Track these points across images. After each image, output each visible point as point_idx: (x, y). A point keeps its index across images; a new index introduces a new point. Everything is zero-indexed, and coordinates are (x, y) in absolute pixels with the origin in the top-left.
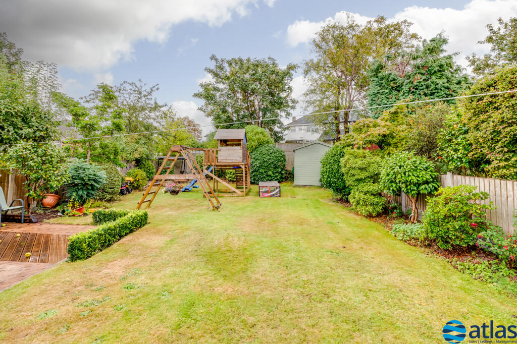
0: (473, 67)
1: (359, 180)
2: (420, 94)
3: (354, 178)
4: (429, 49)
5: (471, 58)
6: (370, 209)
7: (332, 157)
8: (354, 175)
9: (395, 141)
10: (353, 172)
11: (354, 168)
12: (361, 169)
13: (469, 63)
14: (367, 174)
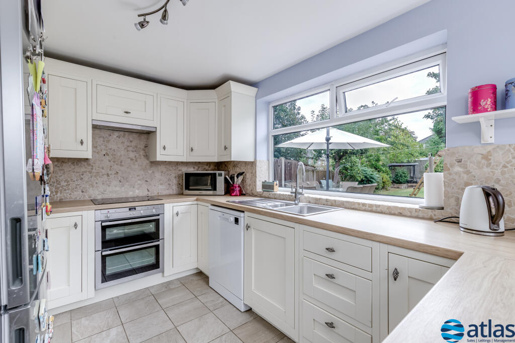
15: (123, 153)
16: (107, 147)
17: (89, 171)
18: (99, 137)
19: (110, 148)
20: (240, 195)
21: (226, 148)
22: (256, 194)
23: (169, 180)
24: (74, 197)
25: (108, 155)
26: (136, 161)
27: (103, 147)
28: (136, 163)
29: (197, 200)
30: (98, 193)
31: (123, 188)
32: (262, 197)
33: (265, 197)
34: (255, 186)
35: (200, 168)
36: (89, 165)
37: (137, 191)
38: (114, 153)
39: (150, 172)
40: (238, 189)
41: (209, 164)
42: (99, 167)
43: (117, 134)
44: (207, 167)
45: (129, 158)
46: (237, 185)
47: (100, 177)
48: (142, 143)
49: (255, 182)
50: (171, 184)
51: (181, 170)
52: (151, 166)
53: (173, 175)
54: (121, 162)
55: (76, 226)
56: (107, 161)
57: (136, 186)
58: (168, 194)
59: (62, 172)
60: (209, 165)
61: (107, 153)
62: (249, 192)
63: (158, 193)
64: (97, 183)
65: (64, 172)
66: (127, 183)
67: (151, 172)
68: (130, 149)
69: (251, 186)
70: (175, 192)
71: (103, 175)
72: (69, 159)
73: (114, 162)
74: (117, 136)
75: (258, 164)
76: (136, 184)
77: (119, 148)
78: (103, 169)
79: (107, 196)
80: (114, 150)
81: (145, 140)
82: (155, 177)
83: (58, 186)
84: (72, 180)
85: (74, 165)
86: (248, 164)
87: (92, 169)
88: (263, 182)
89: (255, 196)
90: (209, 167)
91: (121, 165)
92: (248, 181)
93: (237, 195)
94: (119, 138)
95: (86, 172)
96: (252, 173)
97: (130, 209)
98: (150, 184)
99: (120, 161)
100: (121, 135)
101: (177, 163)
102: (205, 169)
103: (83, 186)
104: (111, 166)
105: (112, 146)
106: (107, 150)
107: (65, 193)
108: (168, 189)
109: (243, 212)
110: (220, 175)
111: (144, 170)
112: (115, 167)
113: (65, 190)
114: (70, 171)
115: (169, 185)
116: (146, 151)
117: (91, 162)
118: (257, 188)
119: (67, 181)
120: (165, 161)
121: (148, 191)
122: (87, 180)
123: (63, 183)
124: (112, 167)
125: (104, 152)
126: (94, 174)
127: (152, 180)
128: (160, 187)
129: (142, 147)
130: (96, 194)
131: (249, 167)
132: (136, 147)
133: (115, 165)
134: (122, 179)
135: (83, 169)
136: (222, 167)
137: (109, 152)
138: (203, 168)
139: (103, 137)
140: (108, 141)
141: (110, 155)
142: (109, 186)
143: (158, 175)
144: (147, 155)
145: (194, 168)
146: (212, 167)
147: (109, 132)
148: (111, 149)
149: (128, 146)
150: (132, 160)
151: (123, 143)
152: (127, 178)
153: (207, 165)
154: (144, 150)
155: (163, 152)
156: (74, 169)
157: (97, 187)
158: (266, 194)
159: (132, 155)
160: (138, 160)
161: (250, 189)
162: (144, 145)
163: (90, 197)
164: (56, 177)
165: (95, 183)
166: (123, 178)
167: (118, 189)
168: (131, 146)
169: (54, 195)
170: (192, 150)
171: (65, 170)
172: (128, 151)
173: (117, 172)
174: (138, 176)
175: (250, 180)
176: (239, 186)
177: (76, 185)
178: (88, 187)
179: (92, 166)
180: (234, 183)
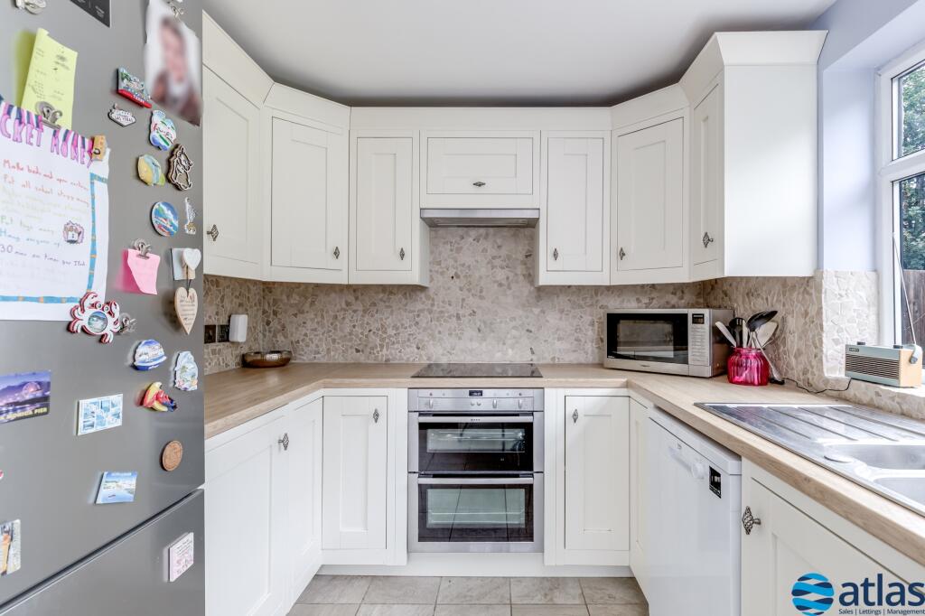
15: (483, 271)
16: (456, 262)
17: (428, 309)
18: (444, 243)
19: (462, 262)
20: (760, 384)
21: (707, 240)
22: (822, 387)
23: (578, 329)
24: (405, 358)
25: (458, 277)
26: (509, 288)
27: (451, 262)
28: (509, 292)
29: (627, 385)
30: (441, 352)
31: (484, 344)
32: (846, 400)
33: (858, 403)
34: (818, 356)
35: (655, 301)
36: (428, 297)
37: (510, 351)
38: (470, 273)
39: (537, 311)
40: (754, 363)
41: (679, 289)
42: (443, 302)
43: (473, 233)
44: (674, 300)
45: (495, 282)
46: (753, 353)
47: (445, 321)
48: (520, 248)
49: (818, 345)
50: (583, 340)
51: (607, 307)
52: (539, 298)
53: (587, 319)
54: (481, 291)
55: (376, 415)
56: (458, 290)
57: (509, 342)
58: (575, 362)
59: (389, 310)
60: (679, 293)
61: (456, 274)
62: (795, 374)
63: (553, 359)
64: (440, 332)
65: (392, 311)
66: (492, 334)
67: (539, 310)
68: (497, 262)
69: (803, 359)
70: (590, 359)
71: (450, 317)
72: (400, 287)
73: (469, 290)
74: (474, 237)
75: (829, 284)
76: (509, 336)
77: (477, 261)
78: (450, 305)
79: (456, 358)
80: (469, 266)
81: (527, 242)
82: (547, 321)
83: (384, 336)
84: (402, 325)
85: (406, 299)
86: (794, 287)
87: (433, 305)
88: (849, 348)
89: (819, 392)
90: (682, 298)
91: (482, 298)
92: (793, 342)
93: (752, 384)
94: (478, 242)
95: (422, 311)
96: (806, 313)
97: (471, 394)
98: (536, 338)
99: (479, 289)
100: (481, 235)
101: (597, 290)
102: (667, 303)
103: (419, 337)
104: (463, 300)
105: (466, 258)
106: (457, 268)
107: (394, 349)
108: (574, 351)
109: (738, 457)
110: (698, 319)
111: (524, 306)
112: (471, 300)
113: (393, 343)
114: (400, 309)
115: (578, 340)
116: (528, 265)
117: (431, 293)
118: (826, 365)
119: (396, 328)
120: (569, 287)
121: (533, 353)
122: (424, 325)
123: (391, 332)
124: (466, 302)
125: (452, 272)
126: (437, 315)
127: (540, 328)
128: (558, 345)
129: (521, 257)
130: (439, 353)
131: (795, 295)
132: (509, 257)
133: (471, 298)
134: (482, 325)
135: (419, 306)
136: (715, 299)
137: (461, 271)
138: (663, 301)
139: (451, 243)
140: (459, 250)
141: (462, 277)
142: (460, 338)
143: (553, 318)
144: (530, 275)
145: (638, 300)
146: (688, 297)
147: (461, 231)
148: (463, 265)
149: (494, 258)
150: (500, 285)
151: (485, 250)
152: (491, 324)
153: (674, 293)
154: (525, 264)
155: (553, 265)
156: (406, 305)
157: (441, 339)
158: (861, 390)
159: (501, 275)
160: (513, 286)
161: (801, 367)
162: (524, 252)
163: (429, 359)
164: (381, 319)
165: (437, 332)
166: (485, 323)
167: (475, 345)
168: (500, 257)
169: (378, 352)
170: (622, 254)
171: (394, 308)
172: (493, 267)
173: (474, 312)
174: (513, 319)
175: (800, 338)
176: (759, 356)
177: (410, 335)
178: (426, 339)
179: (433, 300)
180: (741, 345)
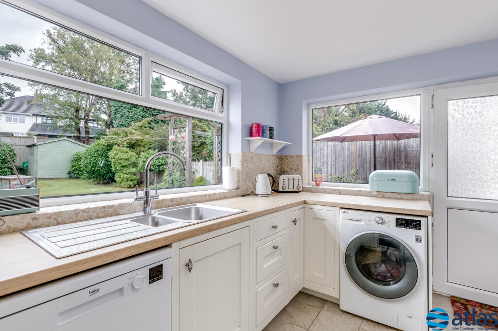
0: (174, 98)
1: (124, 166)
2: (150, 114)
3: (121, 165)
4: (155, 86)
5: (173, 92)
6: (130, 183)
7: (95, 152)
8: (121, 163)
9: (143, 144)
10: (120, 161)
11: (121, 159)
12: (126, 159)
13: (172, 95)
14: (129, 162)
